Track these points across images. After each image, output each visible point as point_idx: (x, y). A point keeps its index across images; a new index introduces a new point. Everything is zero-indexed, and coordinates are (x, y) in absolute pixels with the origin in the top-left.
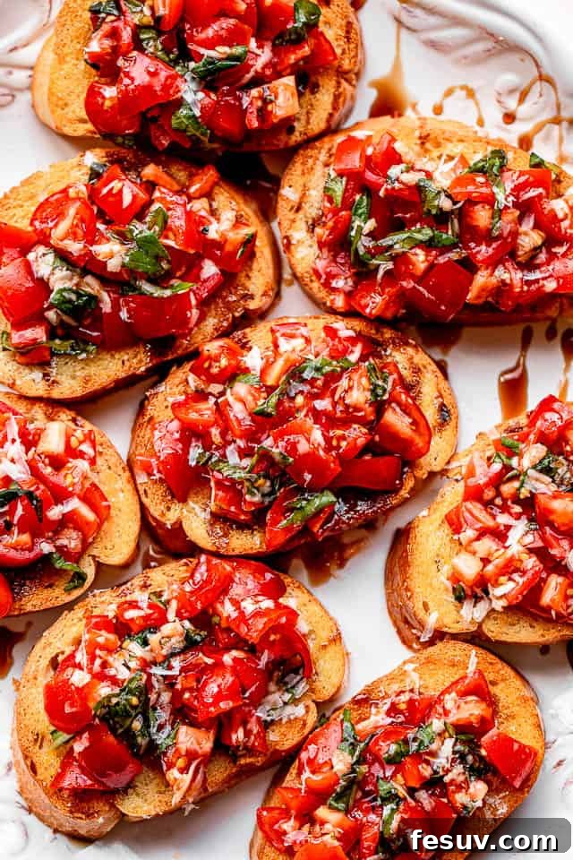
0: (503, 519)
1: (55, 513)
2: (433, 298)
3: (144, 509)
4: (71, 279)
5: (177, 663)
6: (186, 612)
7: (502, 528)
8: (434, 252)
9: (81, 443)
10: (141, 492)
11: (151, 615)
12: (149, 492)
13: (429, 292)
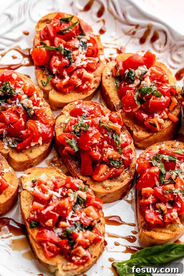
0: (60, 190)
1: (65, 73)
2: (143, 177)
3: (66, 104)
4: (138, 75)
5: (20, 105)
6: (37, 111)
7: (57, 190)
8: (158, 176)
9: (87, 85)
10: (72, 103)
11: (35, 101)
12: (72, 105)
13: (145, 176)
